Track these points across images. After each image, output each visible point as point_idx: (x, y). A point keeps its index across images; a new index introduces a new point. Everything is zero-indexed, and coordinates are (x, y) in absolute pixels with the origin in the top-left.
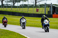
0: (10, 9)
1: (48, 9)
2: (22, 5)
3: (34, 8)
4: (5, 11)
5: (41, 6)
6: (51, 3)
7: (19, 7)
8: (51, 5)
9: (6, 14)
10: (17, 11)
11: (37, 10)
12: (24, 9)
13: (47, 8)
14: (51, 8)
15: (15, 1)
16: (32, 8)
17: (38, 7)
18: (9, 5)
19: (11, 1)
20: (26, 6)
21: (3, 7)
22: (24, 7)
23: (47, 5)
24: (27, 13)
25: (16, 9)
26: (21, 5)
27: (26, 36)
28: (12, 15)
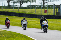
0: (17, 10)
1: (57, 10)
2: (30, 6)
3: (42, 9)
4: (12, 12)
5: (50, 7)
6: (60, 4)
7: (26, 8)
8: (59, 5)
9: (13, 16)
10: (24, 12)
11: (45, 11)
12: (31, 9)
13: (55, 9)
14: (59, 9)
15: (22, 2)
16: (40, 9)
17: (46, 8)
18: (16, 6)
19: (18, 2)
20: (33, 7)
21: (9, 8)
22: (31, 8)
23: (56, 5)
24: (35, 14)
25: (24, 10)
26: (28, 6)
27: (33, 39)
28: (18, 16)
